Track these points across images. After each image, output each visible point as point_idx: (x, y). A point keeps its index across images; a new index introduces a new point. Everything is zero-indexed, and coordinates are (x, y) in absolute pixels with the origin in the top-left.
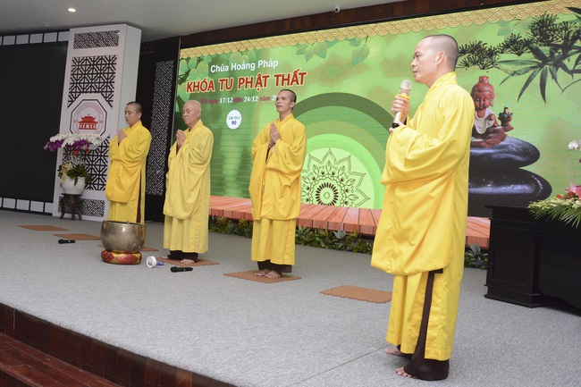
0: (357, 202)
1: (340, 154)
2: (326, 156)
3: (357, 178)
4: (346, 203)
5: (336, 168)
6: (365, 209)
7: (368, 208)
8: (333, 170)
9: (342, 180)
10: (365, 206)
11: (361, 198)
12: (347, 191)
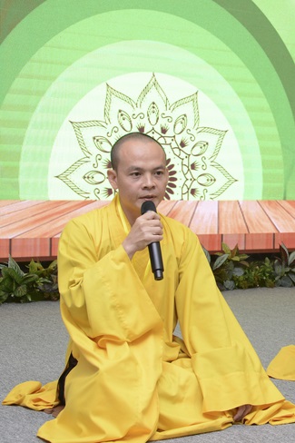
0: (213, 188)
1: (175, 88)
2: (146, 90)
3: (212, 140)
4: (193, 192)
5: (169, 119)
6: (229, 202)
7: (233, 198)
8: (163, 122)
9: (183, 144)
10: (228, 196)
11: (221, 180)
12: (193, 166)
